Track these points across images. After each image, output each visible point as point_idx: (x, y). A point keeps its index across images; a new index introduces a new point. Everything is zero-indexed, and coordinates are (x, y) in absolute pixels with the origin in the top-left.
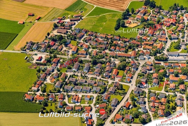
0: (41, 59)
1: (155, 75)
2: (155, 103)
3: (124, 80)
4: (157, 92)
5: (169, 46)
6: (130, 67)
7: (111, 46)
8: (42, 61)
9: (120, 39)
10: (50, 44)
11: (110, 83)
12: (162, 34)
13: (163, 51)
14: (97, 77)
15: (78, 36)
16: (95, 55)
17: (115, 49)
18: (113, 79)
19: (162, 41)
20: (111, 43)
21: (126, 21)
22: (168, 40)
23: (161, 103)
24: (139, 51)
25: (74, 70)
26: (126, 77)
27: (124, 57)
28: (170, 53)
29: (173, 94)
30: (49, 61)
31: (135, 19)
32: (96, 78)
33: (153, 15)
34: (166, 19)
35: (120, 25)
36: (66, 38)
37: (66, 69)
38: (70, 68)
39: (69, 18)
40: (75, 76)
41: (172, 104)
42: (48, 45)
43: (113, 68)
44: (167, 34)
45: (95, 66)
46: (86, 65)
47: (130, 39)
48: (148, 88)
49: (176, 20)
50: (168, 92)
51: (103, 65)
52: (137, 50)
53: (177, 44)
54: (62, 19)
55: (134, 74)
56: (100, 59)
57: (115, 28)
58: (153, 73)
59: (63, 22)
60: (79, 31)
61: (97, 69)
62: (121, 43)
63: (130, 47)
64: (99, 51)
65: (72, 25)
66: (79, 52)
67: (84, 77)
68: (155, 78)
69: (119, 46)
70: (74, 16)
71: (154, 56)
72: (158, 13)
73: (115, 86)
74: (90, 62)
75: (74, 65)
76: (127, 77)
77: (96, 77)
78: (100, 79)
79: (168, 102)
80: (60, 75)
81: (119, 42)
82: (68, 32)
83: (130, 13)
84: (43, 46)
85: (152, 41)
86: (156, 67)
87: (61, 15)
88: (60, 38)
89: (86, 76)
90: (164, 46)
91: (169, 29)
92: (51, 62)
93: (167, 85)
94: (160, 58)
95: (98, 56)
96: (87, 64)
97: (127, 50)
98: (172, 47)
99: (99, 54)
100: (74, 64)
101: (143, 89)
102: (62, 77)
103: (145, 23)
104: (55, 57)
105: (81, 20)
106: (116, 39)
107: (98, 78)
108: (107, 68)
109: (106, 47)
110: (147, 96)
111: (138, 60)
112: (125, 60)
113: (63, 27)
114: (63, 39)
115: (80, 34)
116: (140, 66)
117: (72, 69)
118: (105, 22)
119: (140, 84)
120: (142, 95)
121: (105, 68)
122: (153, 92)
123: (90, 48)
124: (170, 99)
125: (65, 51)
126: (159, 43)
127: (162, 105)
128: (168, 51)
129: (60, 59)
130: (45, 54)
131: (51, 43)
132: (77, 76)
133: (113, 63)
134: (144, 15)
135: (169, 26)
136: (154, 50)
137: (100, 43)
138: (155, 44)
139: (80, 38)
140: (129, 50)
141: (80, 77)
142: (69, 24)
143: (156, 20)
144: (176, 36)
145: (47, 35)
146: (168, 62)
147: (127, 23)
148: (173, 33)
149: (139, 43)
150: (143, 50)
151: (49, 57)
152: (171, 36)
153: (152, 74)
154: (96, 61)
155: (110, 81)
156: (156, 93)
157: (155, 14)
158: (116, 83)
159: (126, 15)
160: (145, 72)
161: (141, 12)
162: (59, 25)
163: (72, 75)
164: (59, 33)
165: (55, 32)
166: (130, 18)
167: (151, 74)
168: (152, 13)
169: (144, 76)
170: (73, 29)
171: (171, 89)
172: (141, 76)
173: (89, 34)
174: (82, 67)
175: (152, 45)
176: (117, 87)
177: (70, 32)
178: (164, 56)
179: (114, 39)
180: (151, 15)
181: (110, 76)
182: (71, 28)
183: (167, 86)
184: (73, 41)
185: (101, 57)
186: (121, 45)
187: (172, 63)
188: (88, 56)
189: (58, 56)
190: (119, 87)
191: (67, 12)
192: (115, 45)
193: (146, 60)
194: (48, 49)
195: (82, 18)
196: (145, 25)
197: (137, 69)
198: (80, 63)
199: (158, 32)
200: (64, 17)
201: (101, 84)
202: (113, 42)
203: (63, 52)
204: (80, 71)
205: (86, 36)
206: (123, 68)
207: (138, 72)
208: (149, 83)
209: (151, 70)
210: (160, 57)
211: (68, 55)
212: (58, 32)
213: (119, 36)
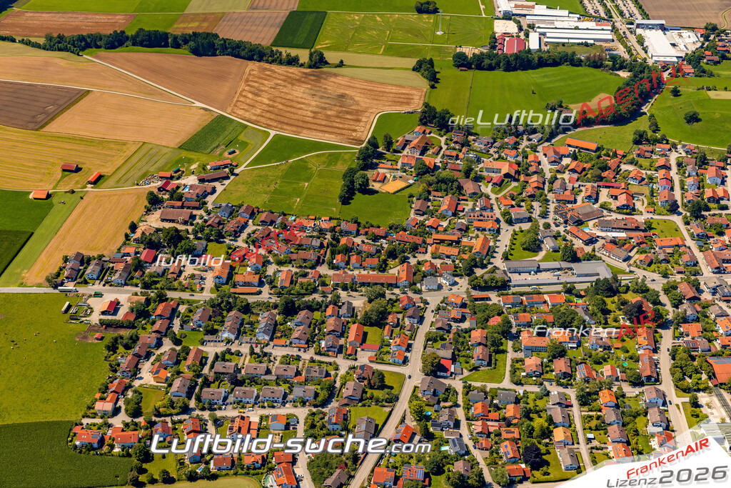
0: (114, 307)
1: (477, 335)
2: (489, 423)
3: (387, 358)
4: (490, 386)
5: (508, 244)
6: (400, 316)
7: (333, 253)
8: (120, 316)
9: (358, 231)
10: (142, 257)
11: (342, 372)
12: (483, 209)
13: (492, 260)
14: (301, 354)
15: (230, 226)
16: (287, 284)
17: (348, 263)
18: (353, 356)
19: (484, 230)
20: (333, 245)
21: (370, 174)
22: (504, 225)
23: (504, 419)
24: (419, 263)
25: (226, 335)
26: (389, 345)
27: (379, 287)
28: (513, 264)
29: (536, 389)
30: (142, 313)
31: (399, 167)
32: (298, 358)
33: (448, 153)
34: (487, 162)
35: (354, 188)
36: (192, 237)
37: (201, 336)
38: (213, 332)
39: (193, 173)
40: (232, 354)
41: (538, 422)
42: (137, 261)
43: (348, 322)
44: (495, 207)
45: (290, 320)
46: (263, 319)
47: (391, 228)
48: (461, 377)
49: (519, 164)
50: (522, 385)
51: (317, 315)
52: (413, 261)
53: (529, 235)
54: (172, 178)
55: (413, 337)
56: (304, 295)
57: (341, 197)
58: (470, 331)
59: (178, 188)
60: (231, 214)
61: (298, 328)
62: (363, 242)
63: (392, 254)
64: (298, 270)
65: (205, 196)
66: (237, 278)
67: (259, 356)
68: (480, 344)
69: (359, 253)
70: (209, 167)
71: (468, 275)
72: (463, 145)
73: (361, 379)
74: (276, 306)
75: (226, 319)
76: (393, 348)
77: (299, 354)
78: (312, 361)
79: (527, 415)
80: (183, 355)
81: (358, 240)
82: (195, 216)
83: (380, 150)
84: (121, 266)
85: (456, 231)
86: (477, 310)
87: (166, 164)
88: (172, 238)
89: (265, 354)
90: (491, 244)
91: (500, 191)
92: (151, 316)
93: (517, 361)
94: (486, 282)
95: (297, 287)
96: (266, 314)
97: (385, 262)
98: (518, 246)
99: (300, 280)
100: (223, 317)
101: (447, 382)
102: (190, 361)
103: (428, 177)
104: (162, 298)
105: (232, 177)
106: (346, 232)
107: (306, 356)
108: (331, 324)
109: (319, 258)
110: (460, 401)
111: (419, 292)
112: (383, 295)
113: (179, 204)
114: (183, 242)
115: (234, 221)
116: (429, 311)
117: (220, 334)
118: (308, 179)
119: (435, 369)
120: (445, 400)
121: (323, 322)
122: (477, 388)
123: (269, 262)
124: (531, 405)
125: (193, 277)
126: (477, 237)
127: (509, 425)
128: (506, 257)
129: (178, 305)
130: (127, 292)
131: (144, 254)
132: (238, 355)
133: (345, 307)
134: (422, 153)
135: (500, 185)
136: (466, 257)
137: (300, 247)
138: (465, 240)
139: (236, 234)
140: (391, 262)
141: (249, 357)
142: (197, 191)
143: (461, 168)
144: (523, 212)
145: (129, 232)
146: (510, 292)
147: (375, 181)
148: (514, 203)
149: (418, 240)
150: (433, 261)
151: (143, 299)
152: (509, 213)
153: (468, 331)
154: (293, 302)
155: (344, 364)
156: (488, 389)
157: (454, 149)
158: (362, 367)
159: (370, 157)
160: (447, 328)
161: (412, 144)
162: (166, 197)
163: (224, 354)
164: (167, 220)
165: (154, 221)
166: (381, 165)
167: (466, 332)
168: (445, 147)
169: (445, 339)
170: (210, 206)
171: (529, 376)
172: (435, 340)
173: (263, 219)
174: (251, 324)
175: (458, 242)
176: (366, 382)
177: (201, 217)
178: (498, 275)
179: (341, 232)
180: (442, 153)
181: (341, 346)
182: (205, 203)
183: (518, 365)
184: (214, 243)
185: (307, 290)
186: (364, 248)
187: (522, 294)
188: (266, 289)
189: (170, 294)
190: (375, 380)
191: (184, 154)
192: (348, 250)
193: (445, 292)
194: (137, 274)
195: (236, 171)
196: (430, 185)
197: (421, 320)
198: (245, 313)
199: (470, 204)
200: (178, 171)
201: (317, 374)
202: (338, 241)
203: (184, 282)
204: (247, 338)
205: (255, 228)
206: (379, 320)
207: (424, 329)
208: (462, 359)
209: (463, 319)
210: (487, 277)
211: (202, 289)
212: (163, 220)
213: (356, 222)
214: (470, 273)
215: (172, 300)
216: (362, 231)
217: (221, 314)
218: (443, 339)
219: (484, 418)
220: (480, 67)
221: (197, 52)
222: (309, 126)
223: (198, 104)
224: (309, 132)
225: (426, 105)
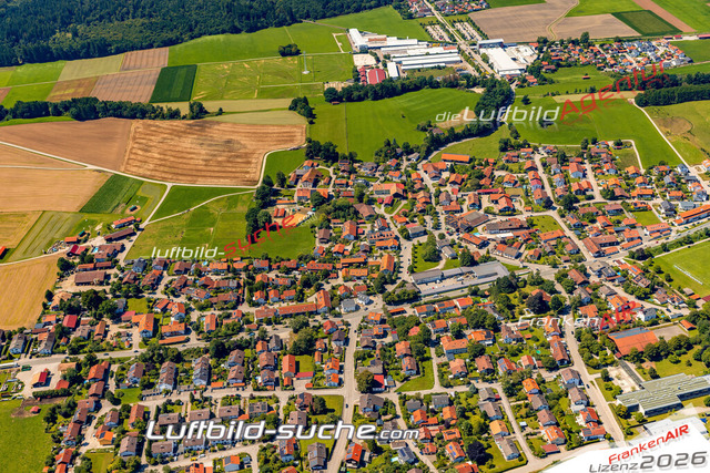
0: (45, 378)
1: (401, 347)
2: (430, 428)
3: (322, 382)
4: (423, 393)
5: (411, 258)
6: (326, 341)
7: (251, 291)
8: (53, 386)
9: (270, 267)
10: (65, 324)
11: (283, 404)
12: (381, 229)
13: (399, 275)
14: (240, 392)
15: (146, 280)
16: (214, 328)
17: (267, 299)
18: (290, 386)
19: (387, 248)
20: (249, 284)
21: (271, 210)
22: (402, 241)
23: (443, 422)
24: (333, 288)
25: (163, 387)
26: (322, 370)
27: (302, 316)
28: (420, 276)
29: (465, 389)
30: (75, 379)
31: (296, 201)
32: (238, 397)
33: (338, 181)
34: (376, 185)
35: (259, 226)
36: (110, 296)
37: (138, 392)
38: (150, 386)
39: (99, 234)
40: (173, 404)
41: (475, 420)
42: (60, 329)
43: (279, 355)
44: (392, 226)
45: (223, 362)
46: (196, 366)
47: (300, 259)
48: (395, 389)
49: (404, 183)
50: (452, 387)
51: (248, 352)
52: (327, 287)
53: (428, 248)
54: (79, 241)
55: (342, 359)
56: (231, 336)
58: (394, 344)
59: (87, 250)
60: (145, 268)
61: (233, 368)
62: (277, 276)
63: (307, 284)
64: (221, 313)
65: (116, 255)
66: (164, 330)
67: (200, 402)
68: (406, 355)
69: (276, 287)
70: (113, 226)
71: (381, 292)
72: (350, 173)
73: (303, 407)
74: (207, 351)
75: (160, 371)
76: (326, 373)
77: (238, 393)
78: (252, 398)
79: (463, 414)
80: (125, 413)
81: (272, 275)
82: (109, 275)
83: (275, 187)
84: (45, 336)
85: (361, 253)
86: (396, 324)
87: (70, 229)
88: (91, 300)
89: (206, 399)
90: (396, 260)
91: (393, 210)
92: (84, 380)
93: (443, 366)
94: (398, 296)
95: (223, 329)
96: (199, 360)
97: (301, 291)
98: (420, 259)
99: (225, 321)
100: (157, 370)
101: (383, 396)
102: (133, 419)
103: (325, 207)
104: (92, 361)
105: (138, 233)
106: (260, 269)
107: (246, 394)
108: (263, 359)
109: (238, 297)
110: (399, 412)
111: (338, 315)
112: (307, 324)
113: (91, 266)
114: (104, 303)
115: (150, 274)
116: (352, 332)
117: (157, 386)
118: (212, 225)
119: (370, 386)
120: (385, 414)
121: (255, 359)
122: (412, 397)
123: (191, 309)
124: (464, 405)
125: (119, 335)
126: (381, 255)
127: (448, 427)
128: (412, 271)
129: (110, 365)
130: (56, 360)
131: (66, 321)
132: (179, 404)
133: (273, 341)
134: (315, 185)
135: (391, 204)
136: (376, 275)
137: (218, 290)
138: (370, 260)
139: (153, 287)
140: (307, 291)
141: (190, 404)
142: (107, 251)
143: (353, 194)
144: (417, 226)
145: (46, 301)
146: (422, 302)
147: (276, 217)
148: (407, 219)
149: (328, 267)
150: (346, 284)
151: (73, 365)
152: (406, 230)
153: (392, 345)
154: (223, 344)
155: (283, 396)
156: (422, 397)
157: (343, 177)
158: (302, 396)
159: (267, 196)
160: (372, 345)
161: (304, 178)
162: (77, 261)
163: (165, 405)
164: (82, 284)
165: (69, 286)
166: (279, 202)
167: (390, 346)
168: (334, 177)
169: (372, 356)
170: (122, 264)
171: (456, 377)
172: (364, 359)
173: (177, 268)
174: (186, 371)
175: (365, 263)
176: (308, 409)
177: (116, 276)
178: (409, 288)
179: (255, 269)
180: (332, 182)
181: (277, 378)
182: (117, 261)
183: (444, 369)
184: (134, 299)
185: (233, 330)
186: (280, 281)
187: (434, 303)
188: (193, 336)
189: (100, 356)
190: (316, 406)
191: (86, 217)
192: (264, 286)
193: (362, 311)
194: (63, 341)
195: (141, 226)
196: (329, 213)
197: (347, 341)
198: (178, 362)
199: (369, 226)
200: (84, 233)
201: (260, 410)
202: (253, 279)
203: (111, 342)
204: (184, 386)
205: (171, 278)
206: (307, 348)
207: (351, 350)
208: (392, 372)
209: (385, 335)
210: (398, 292)
211: (131, 345)
212: (78, 284)
213: (267, 258)
214: (382, 290)
215: (103, 361)
216: (274, 266)
217: (154, 367)
218: (371, 356)
219: (425, 424)
220: (350, 100)
221: (79, 117)
222: (203, 174)
223: (91, 167)
224: (204, 179)
225: (310, 141)
